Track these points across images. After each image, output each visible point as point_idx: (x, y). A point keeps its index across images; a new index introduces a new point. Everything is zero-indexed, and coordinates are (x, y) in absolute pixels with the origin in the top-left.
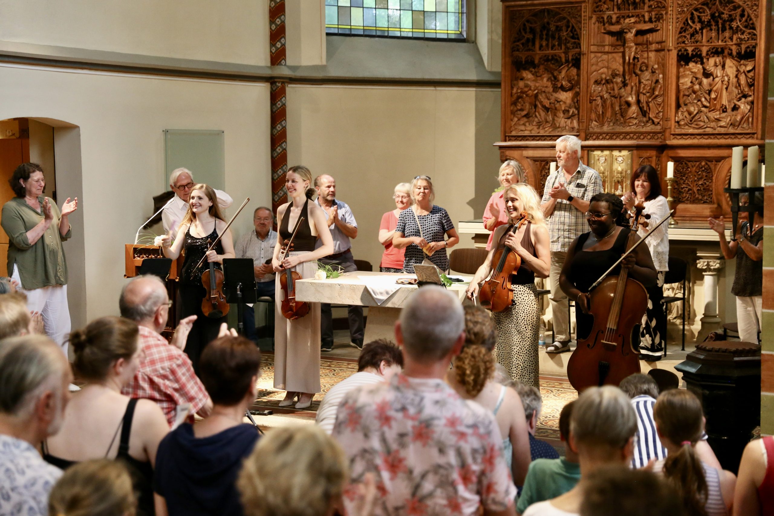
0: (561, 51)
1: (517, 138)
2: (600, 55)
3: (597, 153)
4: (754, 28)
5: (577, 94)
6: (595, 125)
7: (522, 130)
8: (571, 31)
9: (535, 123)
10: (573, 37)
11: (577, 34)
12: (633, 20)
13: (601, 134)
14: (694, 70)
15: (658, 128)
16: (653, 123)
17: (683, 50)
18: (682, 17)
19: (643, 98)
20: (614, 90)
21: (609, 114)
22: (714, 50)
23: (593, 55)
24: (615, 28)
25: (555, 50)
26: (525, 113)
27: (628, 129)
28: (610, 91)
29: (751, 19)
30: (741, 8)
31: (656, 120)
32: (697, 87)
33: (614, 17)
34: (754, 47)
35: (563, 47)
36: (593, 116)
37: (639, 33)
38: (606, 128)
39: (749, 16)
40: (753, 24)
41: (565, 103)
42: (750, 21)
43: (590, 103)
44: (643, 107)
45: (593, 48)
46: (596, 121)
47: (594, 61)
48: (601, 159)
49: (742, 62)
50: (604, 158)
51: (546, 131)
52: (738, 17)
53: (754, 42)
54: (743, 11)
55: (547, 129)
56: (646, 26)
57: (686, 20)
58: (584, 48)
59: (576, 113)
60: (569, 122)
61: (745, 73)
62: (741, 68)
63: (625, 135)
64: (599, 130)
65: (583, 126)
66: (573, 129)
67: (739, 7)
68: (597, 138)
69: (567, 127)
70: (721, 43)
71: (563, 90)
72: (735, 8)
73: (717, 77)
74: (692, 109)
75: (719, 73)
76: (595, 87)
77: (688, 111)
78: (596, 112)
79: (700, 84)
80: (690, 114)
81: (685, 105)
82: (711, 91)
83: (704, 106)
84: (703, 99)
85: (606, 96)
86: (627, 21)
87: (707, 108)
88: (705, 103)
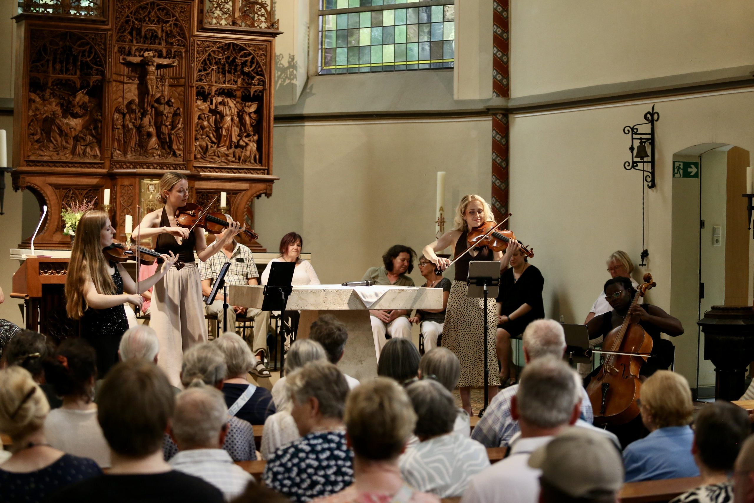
0: (76, 76)
1: (35, 163)
2: (118, 83)
3: (147, 181)
4: (263, 75)
5: (95, 122)
6: (118, 154)
7: (42, 156)
8: (94, 57)
9: (51, 149)
10: (96, 64)
11: (100, 61)
12: (151, 54)
13: (125, 162)
14: (200, 107)
15: (180, 161)
16: (175, 155)
17: (200, 87)
18: (202, 58)
19: (165, 130)
20: (136, 120)
21: (133, 144)
22: (221, 91)
23: (114, 84)
24: (136, 60)
25: (69, 75)
26: (37, 137)
27: (151, 159)
28: (133, 121)
29: (260, 66)
30: (251, 56)
31: (178, 152)
32: (206, 123)
33: (134, 49)
34: (262, 92)
35: (78, 73)
36: (116, 144)
37: (159, 67)
38: (130, 157)
39: (258, 63)
40: (262, 71)
41: (75, 129)
42: (259, 67)
43: (113, 130)
44: (166, 139)
45: (115, 77)
46: (119, 150)
47: (114, 89)
48: (150, 187)
49: (247, 104)
50: (153, 187)
51: (67, 158)
52: (249, 64)
53: (261, 88)
54: (253, 58)
55: (67, 155)
56: (165, 62)
57: (205, 60)
58: (108, 75)
59: (94, 140)
60: (88, 150)
61: (249, 114)
62: (246, 109)
63: (148, 165)
64: (124, 159)
65: (108, 154)
66: (95, 156)
67: (250, 54)
68: (121, 167)
69: (87, 155)
70: (227, 86)
71: (75, 116)
72: (246, 55)
73: (227, 115)
74: (204, 144)
75: (228, 112)
76: (116, 116)
77: (200, 146)
78: (119, 141)
79: (208, 121)
80: (202, 149)
81: (196, 139)
82: (221, 128)
83: (212, 142)
84: (211, 135)
85: (130, 126)
86: (146, 54)
87: (215, 143)
88: (214, 139)
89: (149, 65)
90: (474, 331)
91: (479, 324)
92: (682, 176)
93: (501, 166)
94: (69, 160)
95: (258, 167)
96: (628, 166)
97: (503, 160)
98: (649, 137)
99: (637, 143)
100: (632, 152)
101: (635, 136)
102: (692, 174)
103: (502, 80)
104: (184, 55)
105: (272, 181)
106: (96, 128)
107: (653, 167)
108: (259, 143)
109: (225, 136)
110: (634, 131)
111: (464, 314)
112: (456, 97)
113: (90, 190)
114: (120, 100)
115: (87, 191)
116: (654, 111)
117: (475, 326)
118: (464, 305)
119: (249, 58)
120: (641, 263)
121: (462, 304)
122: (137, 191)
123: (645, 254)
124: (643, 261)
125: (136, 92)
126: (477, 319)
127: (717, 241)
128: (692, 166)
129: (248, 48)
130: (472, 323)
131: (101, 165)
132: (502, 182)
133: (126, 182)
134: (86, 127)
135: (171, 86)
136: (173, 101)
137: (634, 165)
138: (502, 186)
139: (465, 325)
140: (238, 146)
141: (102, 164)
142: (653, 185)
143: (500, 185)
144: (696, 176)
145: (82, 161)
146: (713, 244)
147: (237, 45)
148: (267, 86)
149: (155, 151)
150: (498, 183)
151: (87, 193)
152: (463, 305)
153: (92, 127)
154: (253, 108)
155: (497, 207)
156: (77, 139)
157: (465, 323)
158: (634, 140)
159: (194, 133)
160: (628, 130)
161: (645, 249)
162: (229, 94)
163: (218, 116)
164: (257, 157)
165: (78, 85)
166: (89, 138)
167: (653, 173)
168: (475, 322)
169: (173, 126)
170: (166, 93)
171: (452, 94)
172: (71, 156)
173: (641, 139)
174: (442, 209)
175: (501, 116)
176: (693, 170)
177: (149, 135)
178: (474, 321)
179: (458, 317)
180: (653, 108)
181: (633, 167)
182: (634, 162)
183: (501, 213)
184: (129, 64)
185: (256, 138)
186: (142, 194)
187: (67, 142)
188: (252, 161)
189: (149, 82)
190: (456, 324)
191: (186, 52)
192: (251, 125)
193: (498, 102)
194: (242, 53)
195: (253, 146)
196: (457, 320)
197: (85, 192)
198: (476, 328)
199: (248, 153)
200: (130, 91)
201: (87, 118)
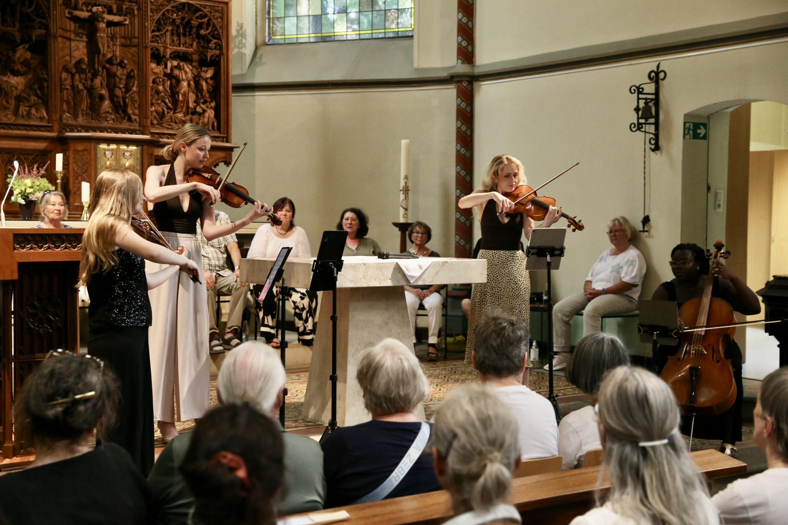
0: (15, 29)
2: (65, 40)
3: (103, 146)
4: (219, 38)
5: (40, 81)
6: (68, 117)
8: (35, 8)
10: (39, 17)
11: (42, 13)
12: (100, 8)
13: (76, 126)
14: (155, 71)
15: (135, 126)
16: (130, 119)
17: (154, 49)
18: (157, 17)
19: (118, 93)
20: (86, 80)
21: (84, 106)
22: (176, 54)
23: (60, 39)
25: (7, 26)
27: (105, 124)
29: (216, 29)
30: (207, 18)
31: (134, 117)
32: (161, 88)
33: (80, 2)
34: (219, 56)
35: (18, 25)
36: (65, 106)
37: (110, 24)
38: (81, 120)
39: (214, 26)
40: (218, 34)
41: (16, 88)
42: (215, 30)
43: (61, 91)
44: (119, 102)
45: (60, 32)
46: (68, 113)
47: (61, 45)
48: (107, 153)
49: (203, 69)
50: (111, 153)
51: (9, 119)
52: (205, 26)
53: (218, 52)
54: (209, 20)
55: (9, 116)
56: (116, 19)
57: (159, 20)
58: (53, 30)
59: (40, 101)
60: (33, 111)
61: (206, 80)
62: (203, 74)
63: (102, 130)
64: (74, 123)
65: (56, 117)
66: (42, 119)
67: (206, 16)
68: (72, 131)
69: (32, 116)
70: (182, 48)
71: (16, 73)
72: (202, 17)
73: (183, 80)
74: (160, 109)
75: (184, 77)
76: (64, 75)
77: (156, 111)
78: (68, 103)
79: (163, 85)
80: (158, 114)
81: (152, 104)
82: (178, 93)
83: (168, 108)
84: (167, 101)
85: (81, 87)
86: (95, 9)
87: (171, 109)
88: (169, 105)
89: (99, 21)
90: (504, 305)
91: (510, 297)
92: (692, 138)
93: (466, 134)
94: (11, 121)
95: (217, 135)
96: (634, 127)
97: (468, 128)
98: (653, 97)
99: (642, 104)
100: (638, 113)
101: (641, 96)
102: (701, 135)
103: (467, 46)
104: (136, 12)
105: (231, 149)
106: (41, 88)
107: (657, 128)
108: (217, 110)
109: (181, 102)
110: (639, 90)
111: (493, 286)
112: (416, 65)
113: (37, 156)
114: (68, 58)
115: (34, 156)
116: (660, 70)
117: (505, 299)
118: (494, 276)
119: (205, 20)
120: (642, 229)
121: (491, 274)
122: (93, 157)
123: (646, 220)
124: (644, 227)
125: (85, 51)
126: (508, 292)
127: (719, 206)
128: (702, 127)
129: (203, 9)
130: (502, 297)
131: (49, 129)
132: (467, 150)
133: (80, 147)
134: (29, 86)
135: (123, 45)
136: (126, 62)
137: (639, 127)
138: (467, 154)
139: (494, 298)
140: (194, 113)
141: (50, 127)
142: (657, 148)
143: (465, 153)
144: (705, 137)
145: (26, 123)
146: (715, 209)
147: (192, 5)
148: (224, 50)
149: (108, 115)
150: (463, 151)
151: (34, 159)
152: (492, 276)
153: (36, 87)
154: (209, 74)
155: (463, 175)
156: (19, 99)
157: (494, 295)
158: (640, 101)
159: (150, 97)
160: (634, 90)
161: (646, 215)
162: (184, 57)
163: (174, 81)
164: (215, 124)
165: (18, 39)
166: (33, 99)
167: (657, 136)
168: (505, 296)
169: (128, 89)
170: (118, 53)
171: (412, 63)
172: (14, 118)
173: (646, 99)
174: (406, 177)
175: (466, 83)
176: (702, 131)
177: (102, 98)
178: (504, 294)
179: (486, 289)
180: (658, 67)
181: (639, 129)
182: (639, 124)
183: (466, 181)
184: (76, 19)
185: (213, 104)
186: (99, 160)
187: (7, 102)
188: (211, 129)
189: (100, 40)
190: (485, 297)
191: (139, 9)
192: (208, 92)
193: (463, 68)
194: (198, 14)
195: (210, 113)
196: (486, 293)
197: (31, 157)
198: (506, 301)
199: (206, 120)
200: (78, 49)
201: (30, 76)
